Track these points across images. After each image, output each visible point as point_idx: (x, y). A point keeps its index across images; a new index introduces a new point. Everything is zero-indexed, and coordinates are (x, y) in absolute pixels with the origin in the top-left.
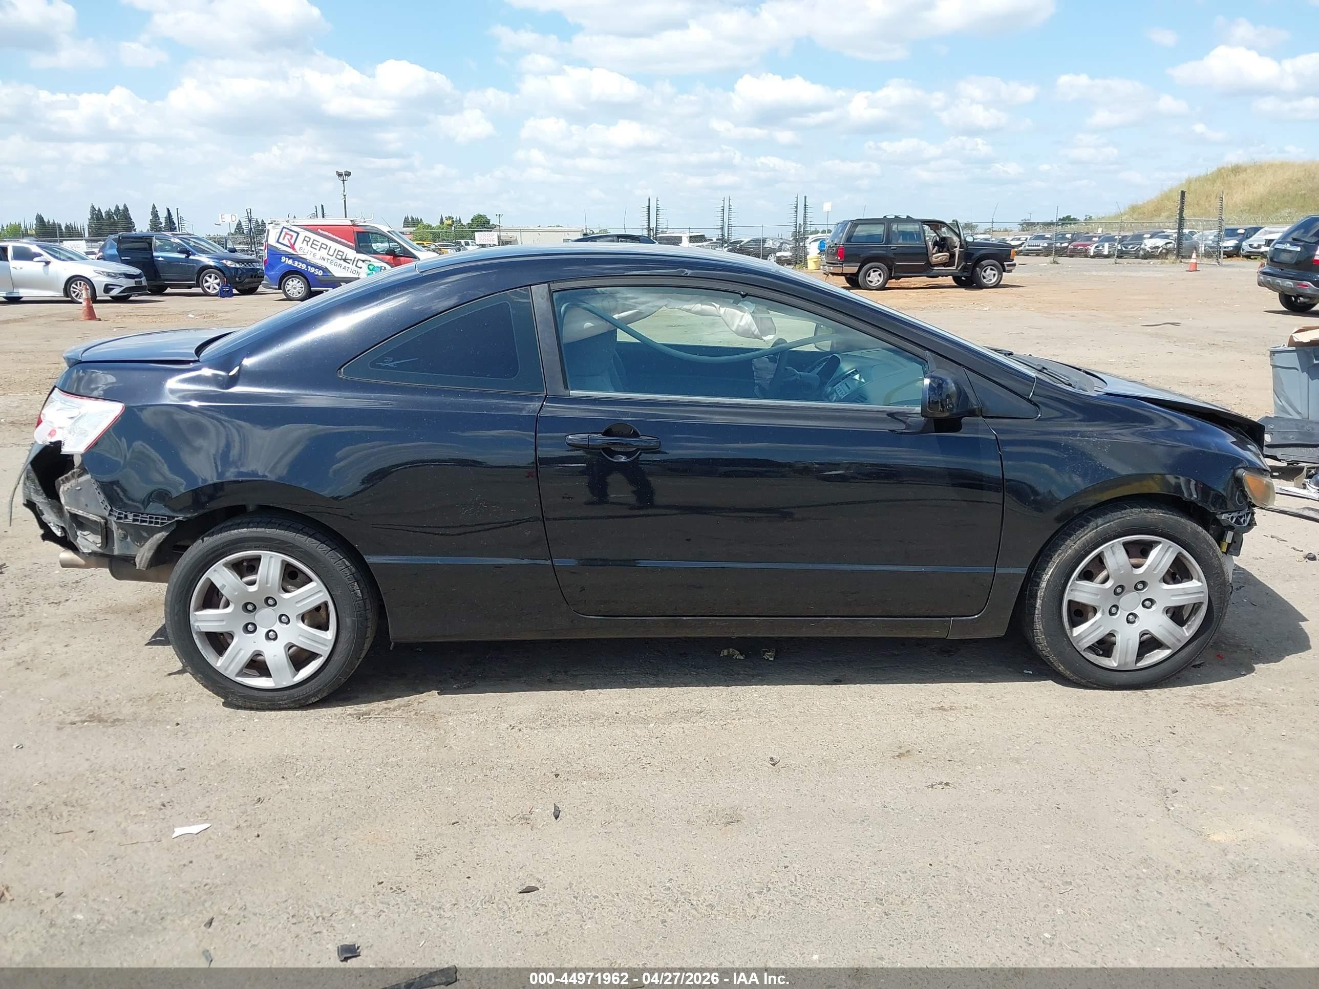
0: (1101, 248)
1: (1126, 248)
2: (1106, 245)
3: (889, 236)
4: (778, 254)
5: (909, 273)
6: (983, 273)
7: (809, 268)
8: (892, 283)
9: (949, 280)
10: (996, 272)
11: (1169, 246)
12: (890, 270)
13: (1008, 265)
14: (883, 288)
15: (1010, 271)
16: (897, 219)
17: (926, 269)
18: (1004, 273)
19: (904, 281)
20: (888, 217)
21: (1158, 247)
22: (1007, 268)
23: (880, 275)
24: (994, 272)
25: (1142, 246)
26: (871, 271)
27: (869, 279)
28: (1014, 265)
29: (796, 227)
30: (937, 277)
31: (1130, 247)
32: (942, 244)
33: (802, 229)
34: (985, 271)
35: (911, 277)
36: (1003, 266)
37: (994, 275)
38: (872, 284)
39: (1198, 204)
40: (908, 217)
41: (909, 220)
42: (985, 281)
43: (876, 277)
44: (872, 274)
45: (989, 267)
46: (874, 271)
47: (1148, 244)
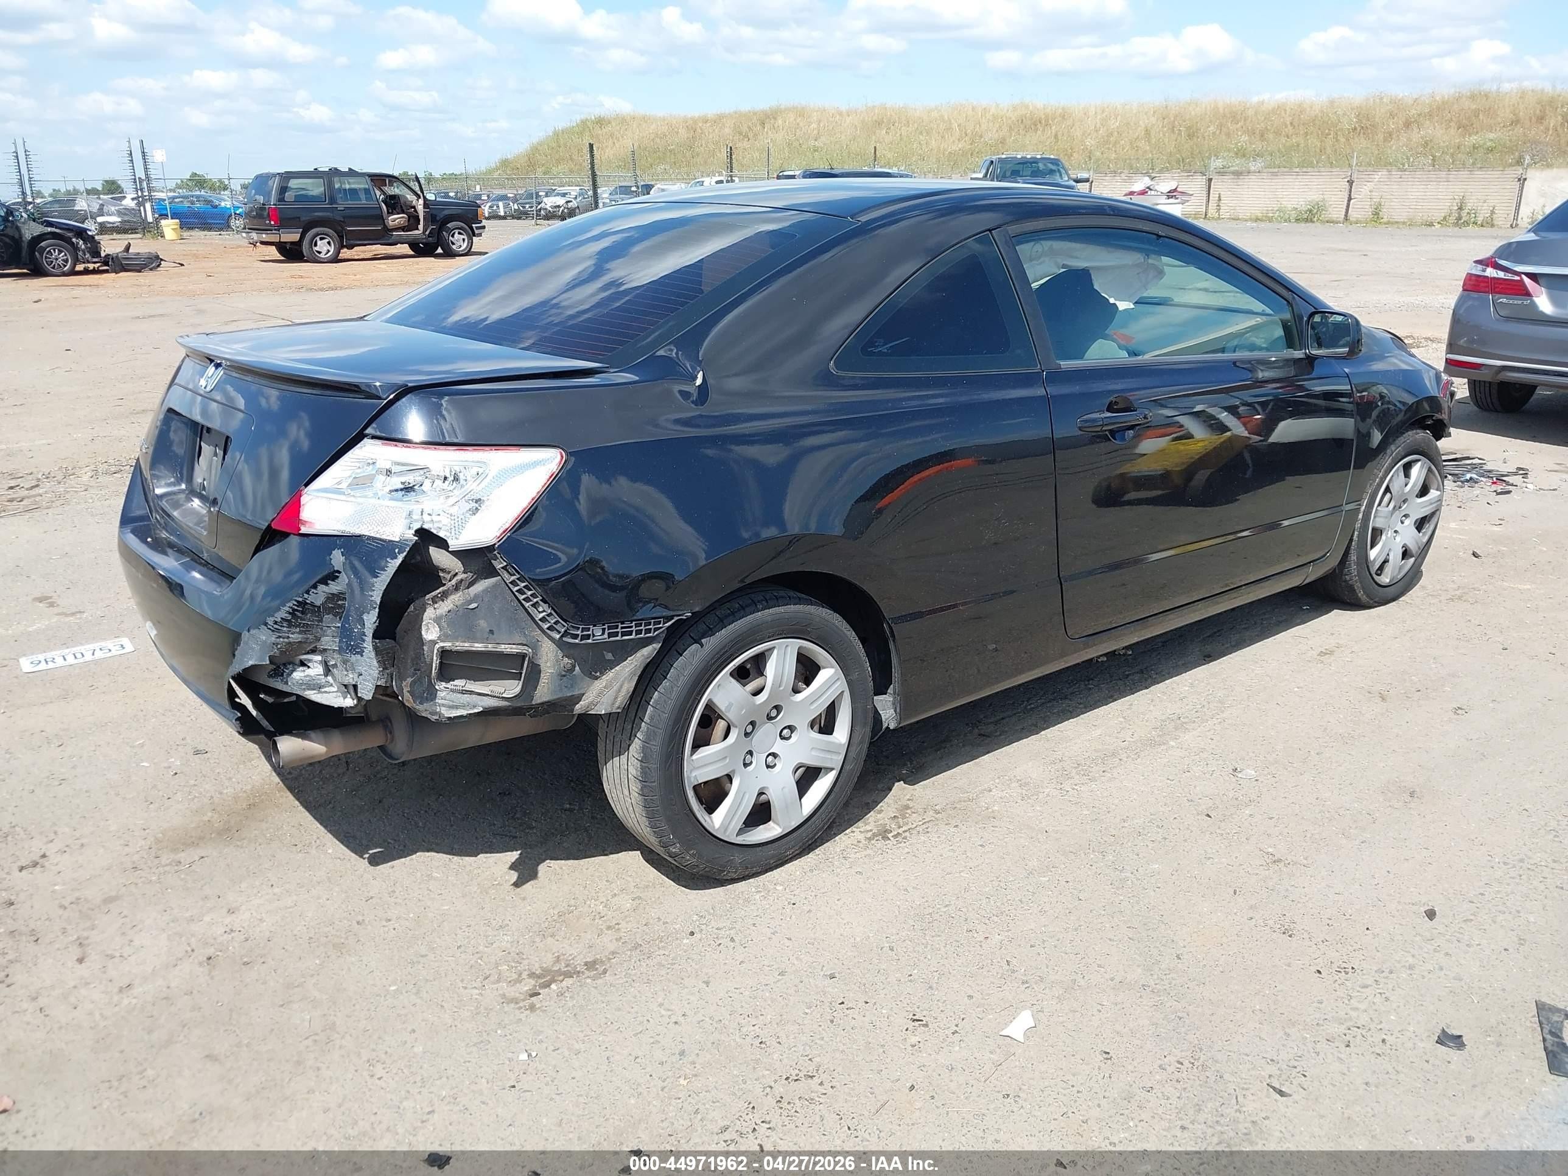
0: (495, 208)
1: (524, 207)
2: (501, 204)
3: (331, 195)
4: (100, 219)
5: (365, 240)
6: (451, 238)
7: (167, 238)
8: (345, 253)
9: (405, 249)
10: (465, 237)
11: (570, 205)
12: (341, 237)
13: (478, 228)
14: (336, 260)
15: (480, 235)
16: (335, 172)
17: (384, 236)
18: (474, 238)
19: (358, 251)
20: (320, 169)
21: (559, 207)
22: (476, 232)
23: (329, 243)
24: (462, 237)
25: (542, 205)
26: (318, 238)
27: (317, 249)
28: (484, 227)
29: (135, 182)
30: (395, 244)
31: (527, 206)
32: (394, 204)
33: (145, 184)
34: (453, 236)
35: (365, 245)
36: (472, 229)
37: (464, 240)
38: (322, 255)
39: (571, 159)
40: (350, 169)
41: (351, 173)
42: (454, 247)
43: (325, 245)
44: (319, 242)
45: (457, 231)
46: (321, 239)
47: (549, 202)
